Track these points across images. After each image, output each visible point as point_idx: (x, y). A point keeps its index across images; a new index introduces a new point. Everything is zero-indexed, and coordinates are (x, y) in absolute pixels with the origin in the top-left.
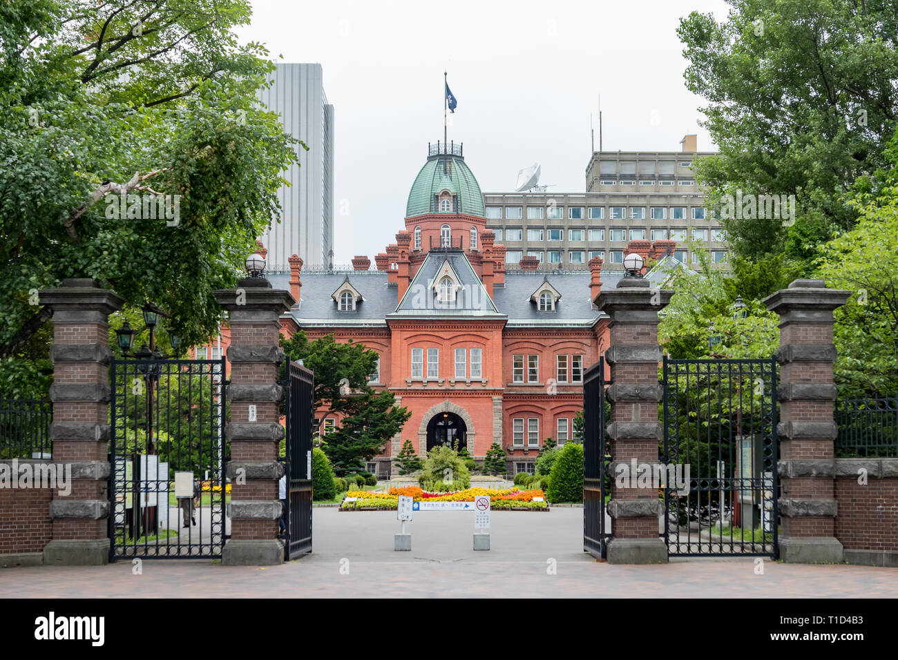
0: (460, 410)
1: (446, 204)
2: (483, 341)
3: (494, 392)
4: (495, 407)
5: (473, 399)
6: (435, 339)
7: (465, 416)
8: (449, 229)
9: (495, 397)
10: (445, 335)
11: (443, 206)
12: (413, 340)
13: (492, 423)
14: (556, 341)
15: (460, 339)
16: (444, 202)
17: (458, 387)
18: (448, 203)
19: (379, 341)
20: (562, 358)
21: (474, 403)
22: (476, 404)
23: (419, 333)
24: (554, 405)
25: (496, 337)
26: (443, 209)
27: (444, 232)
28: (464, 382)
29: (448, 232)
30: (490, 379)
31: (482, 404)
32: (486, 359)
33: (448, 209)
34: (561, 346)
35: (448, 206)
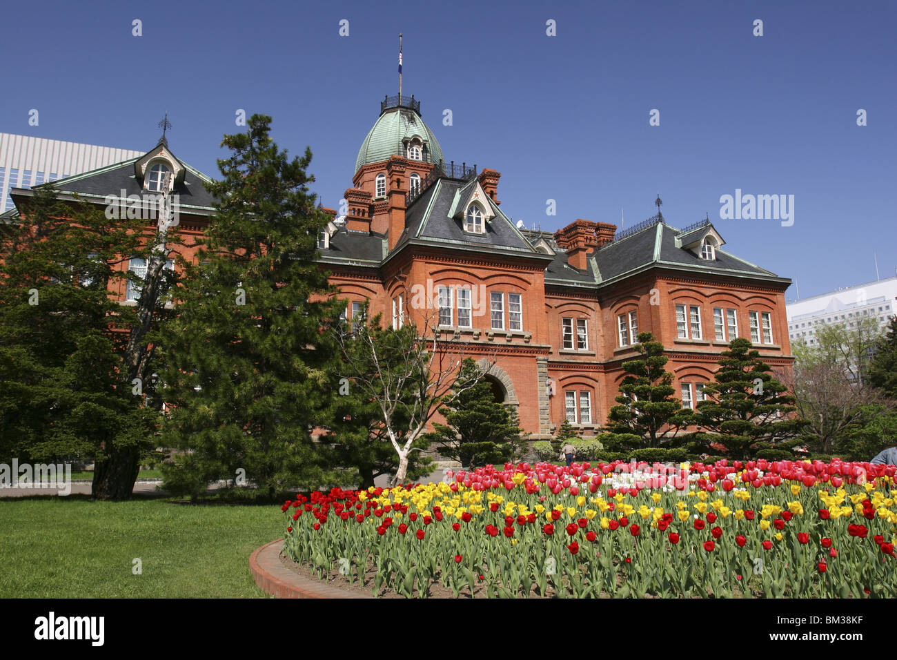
0: (500, 373)
1: (415, 152)
2: (523, 285)
3: (540, 350)
4: (541, 369)
5: (514, 358)
6: (467, 277)
7: (506, 379)
8: (419, 178)
9: (541, 357)
10: (482, 273)
11: (412, 154)
12: (441, 276)
13: (536, 391)
14: (560, 301)
15: (497, 280)
16: (413, 150)
17: (497, 341)
18: (417, 151)
19: (365, 285)
20: (567, 321)
21: (515, 363)
22: (518, 365)
23: (449, 267)
24: (563, 375)
25: (538, 282)
26: (412, 157)
27: (412, 180)
28: (504, 336)
29: (417, 181)
30: (534, 332)
31: (524, 364)
32: (528, 308)
33: (417, 158)
34: (566, 308)
35: (417, 154)
